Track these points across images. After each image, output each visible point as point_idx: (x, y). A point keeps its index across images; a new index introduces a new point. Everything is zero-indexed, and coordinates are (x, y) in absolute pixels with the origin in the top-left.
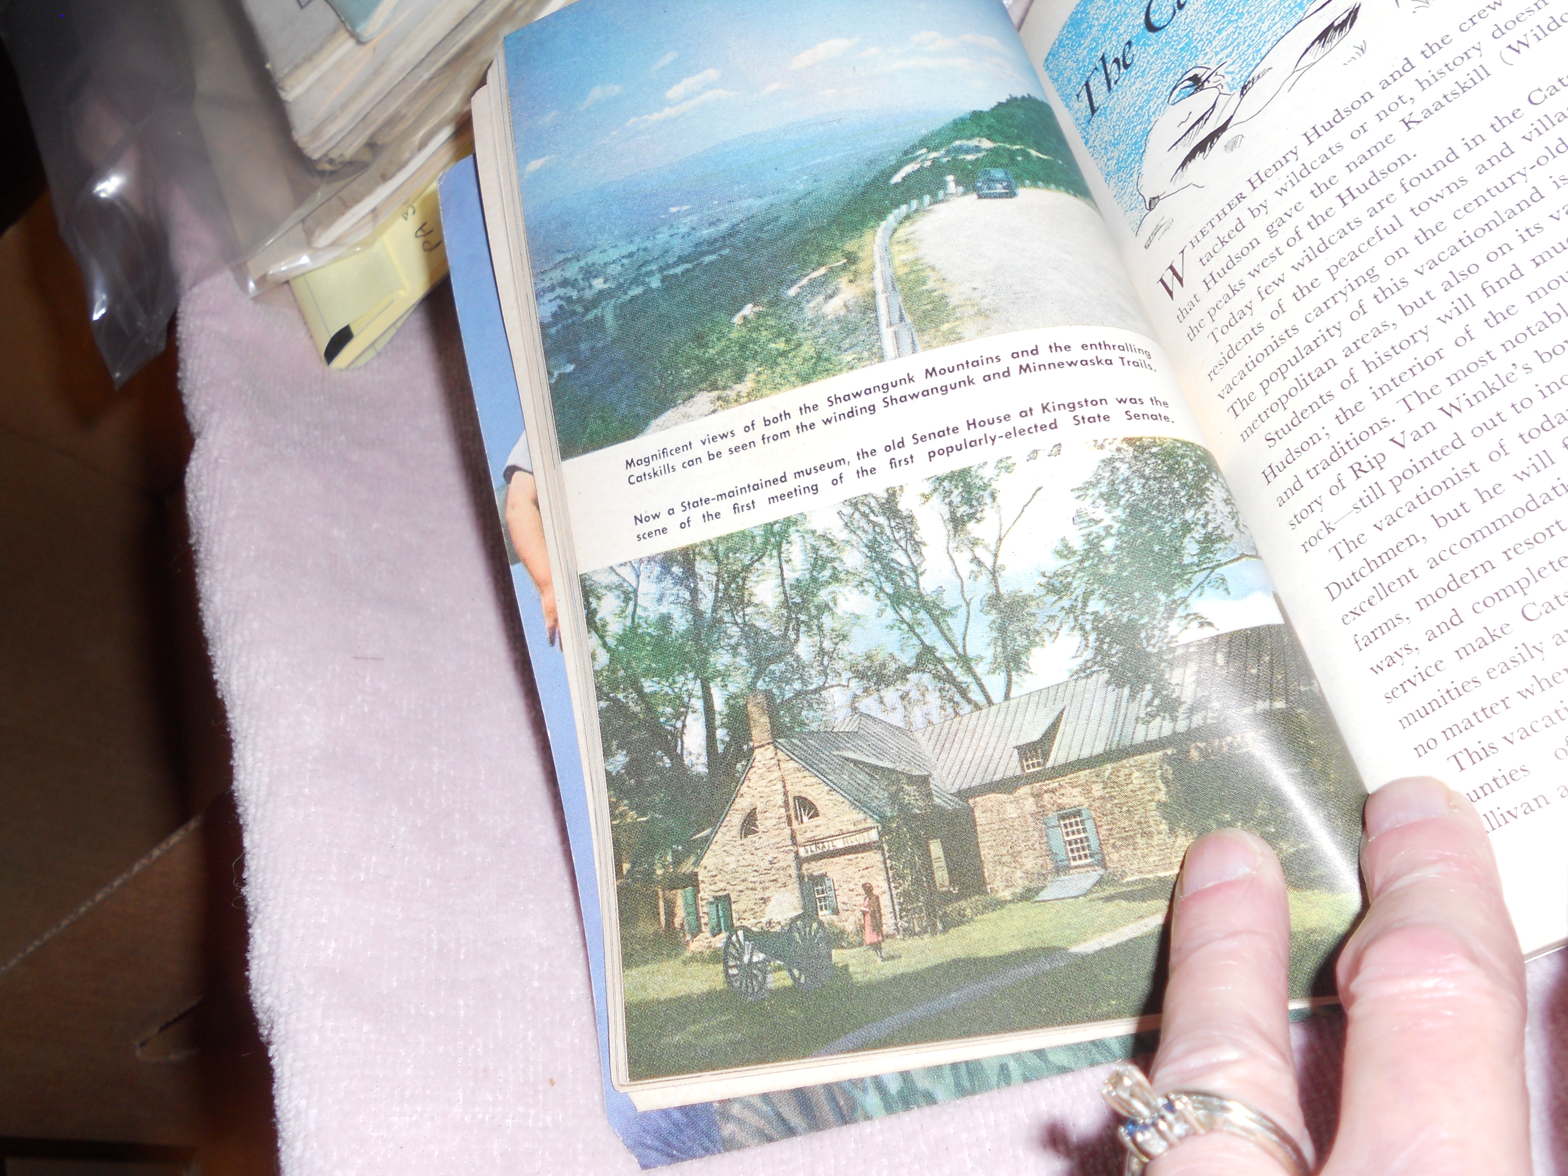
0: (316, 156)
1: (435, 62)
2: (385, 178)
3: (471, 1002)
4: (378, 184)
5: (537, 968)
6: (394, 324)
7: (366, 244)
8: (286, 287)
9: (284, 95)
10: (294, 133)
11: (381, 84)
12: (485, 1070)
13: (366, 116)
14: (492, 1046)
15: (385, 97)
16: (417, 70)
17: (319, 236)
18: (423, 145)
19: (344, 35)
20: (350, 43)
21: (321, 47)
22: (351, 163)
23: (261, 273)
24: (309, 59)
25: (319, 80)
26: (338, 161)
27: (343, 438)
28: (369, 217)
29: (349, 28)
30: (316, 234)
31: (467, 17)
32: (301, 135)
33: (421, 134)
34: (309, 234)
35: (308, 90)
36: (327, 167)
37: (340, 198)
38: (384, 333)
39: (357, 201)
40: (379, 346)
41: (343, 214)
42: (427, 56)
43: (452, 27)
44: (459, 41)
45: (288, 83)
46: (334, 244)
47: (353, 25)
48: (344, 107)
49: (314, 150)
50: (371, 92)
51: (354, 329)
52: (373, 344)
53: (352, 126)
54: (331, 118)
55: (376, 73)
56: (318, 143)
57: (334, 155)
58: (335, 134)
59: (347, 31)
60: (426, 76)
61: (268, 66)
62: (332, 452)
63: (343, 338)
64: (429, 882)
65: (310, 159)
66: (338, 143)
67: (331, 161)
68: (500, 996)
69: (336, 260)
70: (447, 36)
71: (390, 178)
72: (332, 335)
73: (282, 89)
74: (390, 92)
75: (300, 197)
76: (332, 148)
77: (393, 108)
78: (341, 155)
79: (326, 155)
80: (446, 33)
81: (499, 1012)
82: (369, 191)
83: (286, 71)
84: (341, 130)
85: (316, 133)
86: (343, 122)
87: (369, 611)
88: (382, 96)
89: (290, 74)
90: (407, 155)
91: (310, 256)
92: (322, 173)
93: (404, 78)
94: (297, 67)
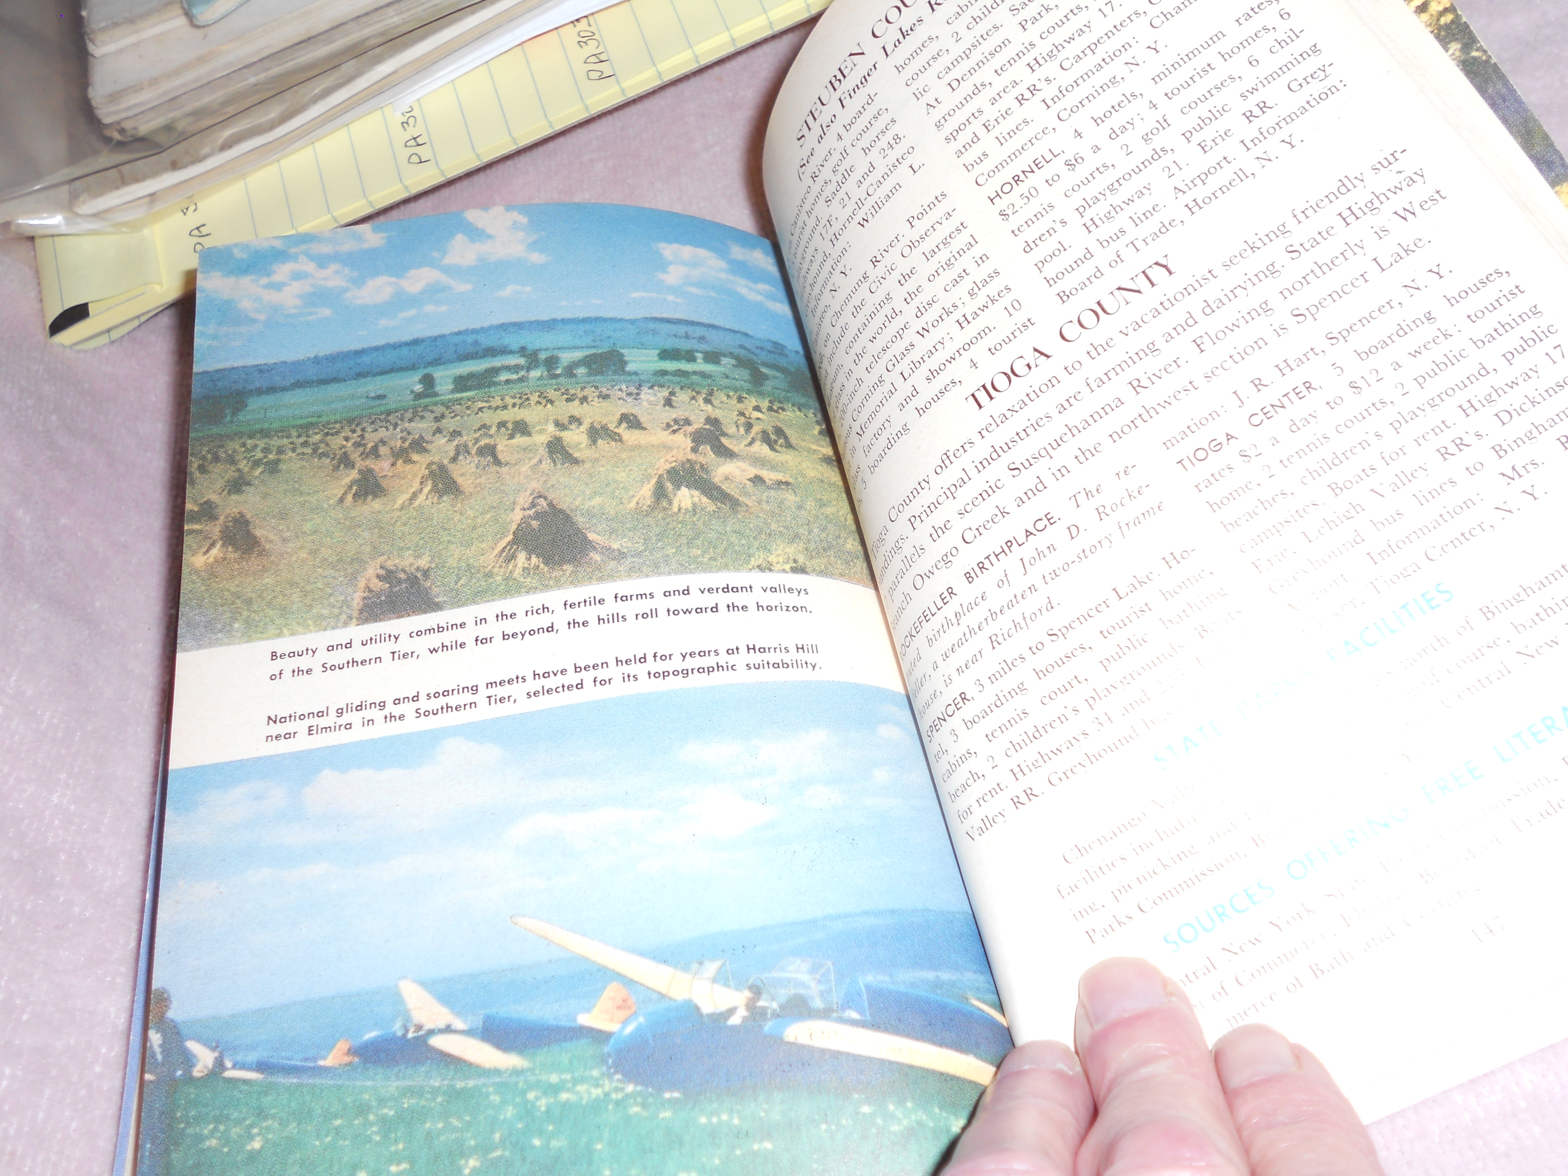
0: (107, 120)
1: (266, 70)
2: (175, 166)
3: (20, 1073)
4: (165, 170)
5: (104, 1050)
6: (138, 317)
7: (135, 226)
8: (29, 243)
9: (91, 47)
10: (90, 88)
11: (202, 72)
12: (13, 1154)
13: (176, 98)
14: (26, 1129)
15: (201, 86)
16: (245, 71)
17: (84, 202)
18: (226, 146)
19: (177, 10)
20: (182, 21)
21: (148, 14)
22: (141, 140)
23: (8, 219)
24: (131, 21)
25: (135, 45)
26: (129, 133)
27: (54, 417)
28: (147, 200)
29: (186, 6)
30: (81, 199)
31: (314, 37)
32: (98, 93)
33: (227, 133)
34: (74, 197)
35: (120, 51)
36: (117, 136)
37: (120, 172)
38: (123, 324)
39: (137, 180)
40: (115, 335)
41: (117, 188)
42: (260, 61)
43: (296, 41)
44: (298, 58)
45: (100, 37)
46: (96, 216)
47: (191, 5)
48: (153, 82)
49: (107, 114)
50: (188, 77)
51: (91, 308)
52: (108, 331)
53: (153, 104)
54: (137, 88)
55: (201, 60)
56: (113, 108)
57: (126, 125)
58: (135, 106)
59: (183, 8)
60: (253, 80)
61: (84, 13)
62: (40, 428)
63: (78, 313)
64: (14, 919)
65: (99, 121)
66: (136, 115)
67: (122, 131)
68: (54, 1073)
69: (93, 232)
70: (287, 48)
71: (180, 168)
72: (66, 307)
73: (92, 41)
74: (208, 83)
75: (75, 156)
76: (127, 118)
77: (206, 100)
78: (135, 128)
79: (118, 123)
80: (286, 45)
81: (48, 1091)
82: (154, 173)
83: (103, 24)
84: (142, 104)
85: (114, 97)
86: (147, 96)
87: (36, 606)
88: (200, 83)
89: (105, 29)
90: (206, 150)
91: (65, 219)
92: (108, 140)
93: (229, 74)
94: (116, 25)
